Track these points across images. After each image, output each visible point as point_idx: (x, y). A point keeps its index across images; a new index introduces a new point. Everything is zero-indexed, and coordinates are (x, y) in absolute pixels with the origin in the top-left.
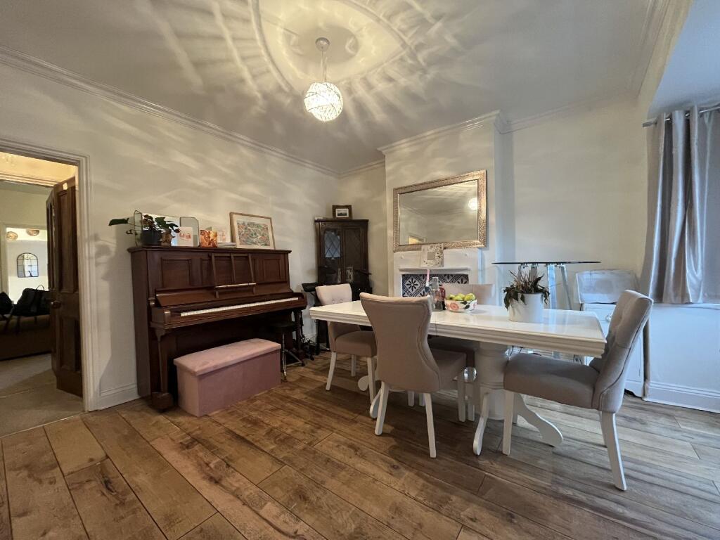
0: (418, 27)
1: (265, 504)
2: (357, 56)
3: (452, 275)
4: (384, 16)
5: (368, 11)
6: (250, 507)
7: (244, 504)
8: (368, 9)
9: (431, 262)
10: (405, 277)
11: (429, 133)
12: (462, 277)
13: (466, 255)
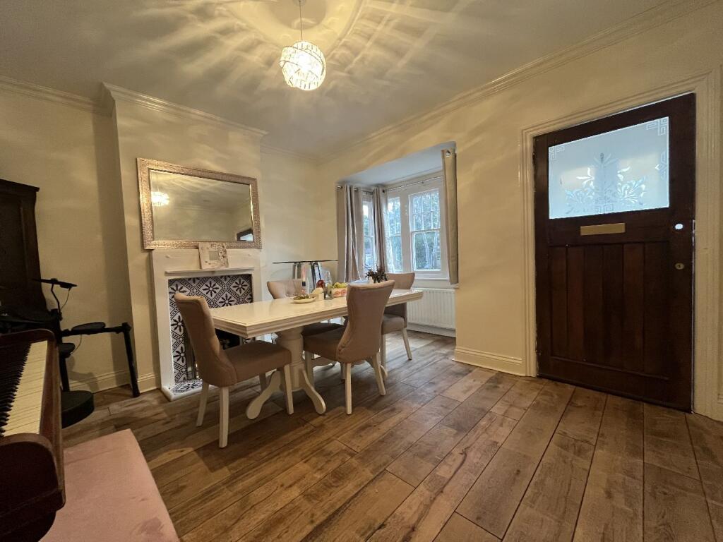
0: (338, 64)
1: (438, 476)
2: (293, 30)
3: (229, 276)
4: (345, 42)
5: (348, 30)
6: (445, 486)
7: (442, 492)
8: (351, 29)
9: (215, 262)
10: (171, 282)
11: (198, 112)
12: (240, 277)
13: (249, 255)
